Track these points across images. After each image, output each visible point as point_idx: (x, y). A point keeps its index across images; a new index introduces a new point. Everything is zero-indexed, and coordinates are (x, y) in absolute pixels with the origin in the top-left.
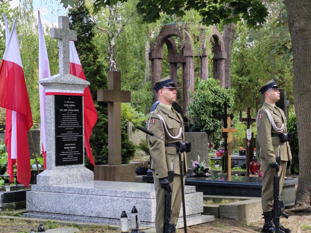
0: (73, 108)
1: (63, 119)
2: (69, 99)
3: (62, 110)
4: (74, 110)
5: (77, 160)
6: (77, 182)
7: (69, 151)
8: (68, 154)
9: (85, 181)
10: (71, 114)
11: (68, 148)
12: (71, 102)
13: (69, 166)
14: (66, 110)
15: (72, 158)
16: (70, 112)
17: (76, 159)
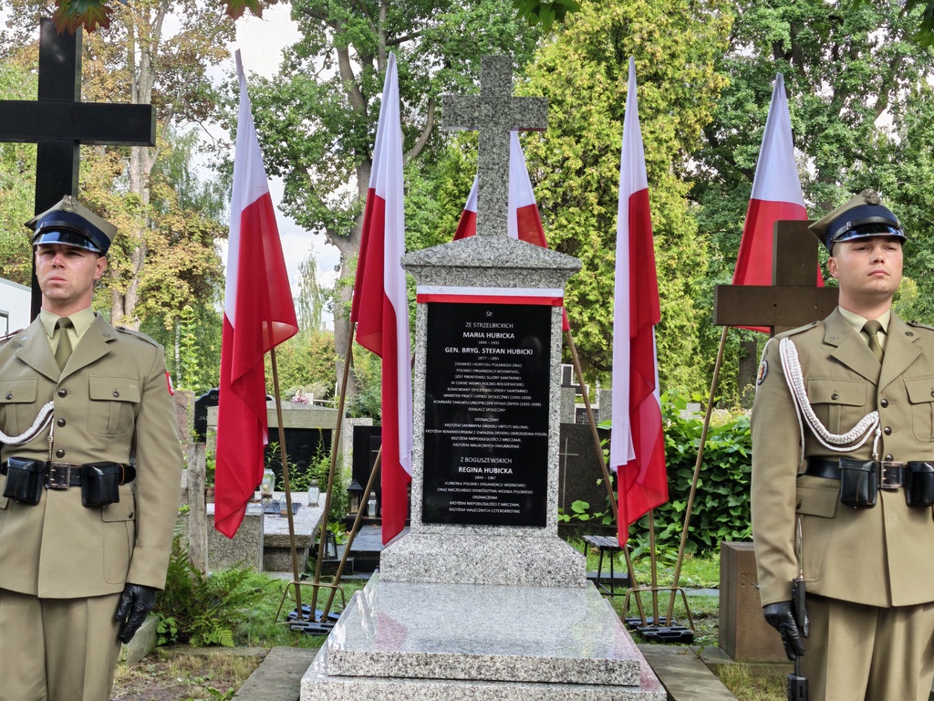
0: (504, 344)
1: (458, 377)
2: (489, 314)
3: (456, 350)
4: (510, 351)
5: (518, 511)
6: (503, 582)
7: (479, 481)
8: (474, 490)
9: (541, 586)
10: (494, 362)
11: (475, 470)
12: (494, 325)
13: (486, 530)
14: (475, 350)
15: (492, 504)
16: (489, 355)
17: (513, 508)
